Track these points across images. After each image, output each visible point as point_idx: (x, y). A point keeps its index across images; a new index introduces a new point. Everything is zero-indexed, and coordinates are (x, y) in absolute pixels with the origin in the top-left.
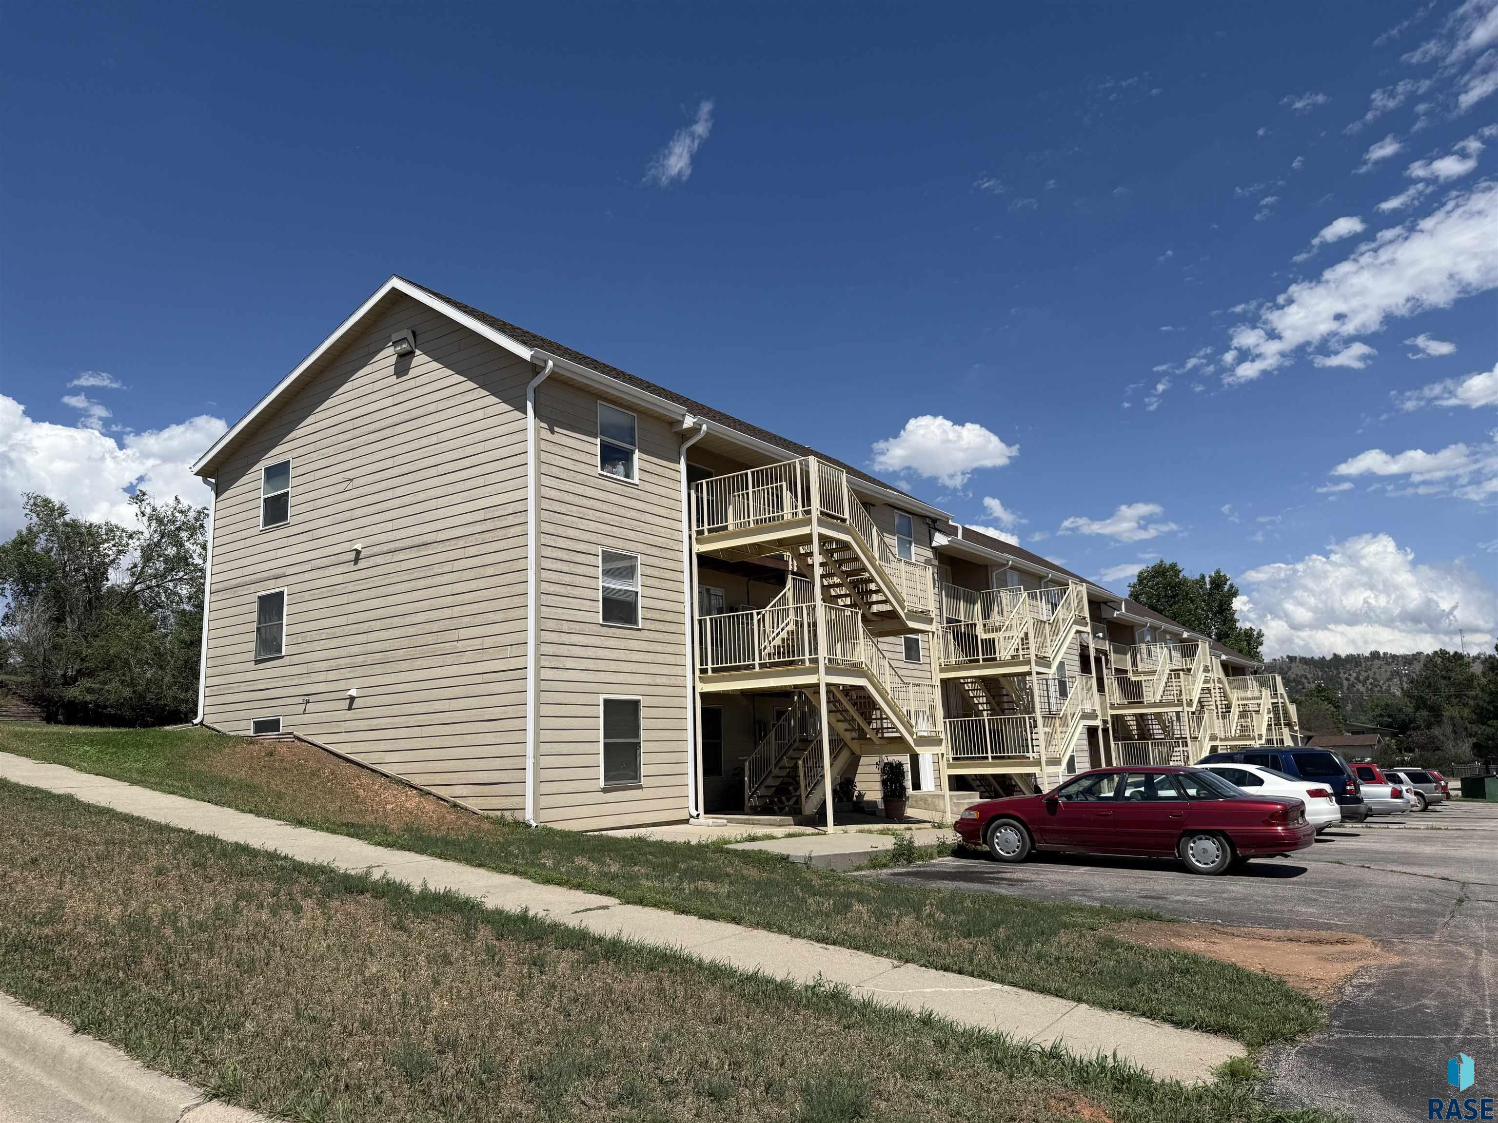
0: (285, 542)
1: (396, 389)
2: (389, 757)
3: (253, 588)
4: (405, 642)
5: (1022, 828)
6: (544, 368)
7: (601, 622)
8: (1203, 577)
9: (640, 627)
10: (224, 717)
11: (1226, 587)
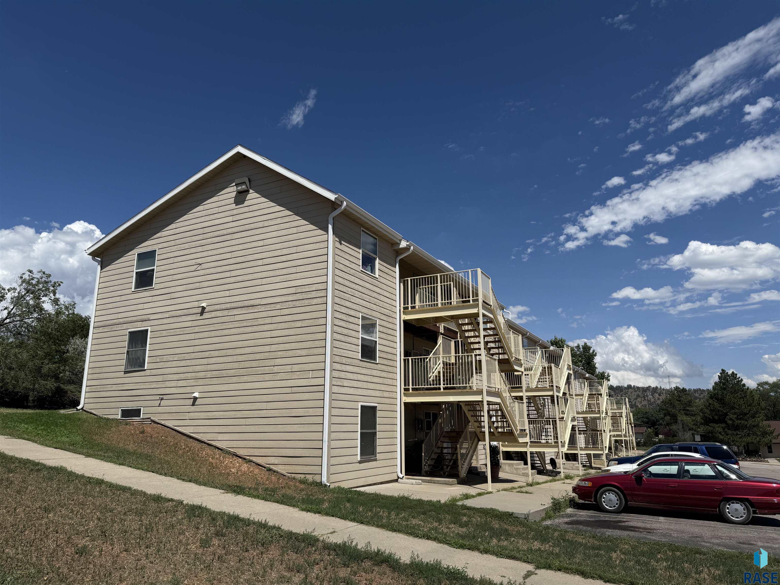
0: (150, 299)
1: (235, 212)
2: (220, 437)
3: (125, 326)
4: (236, 365)
5: (619, 492)
6: (341, 206)
7: (360, 359)
9: (377, 362)
10: (99, 406)
11: (591, 351)
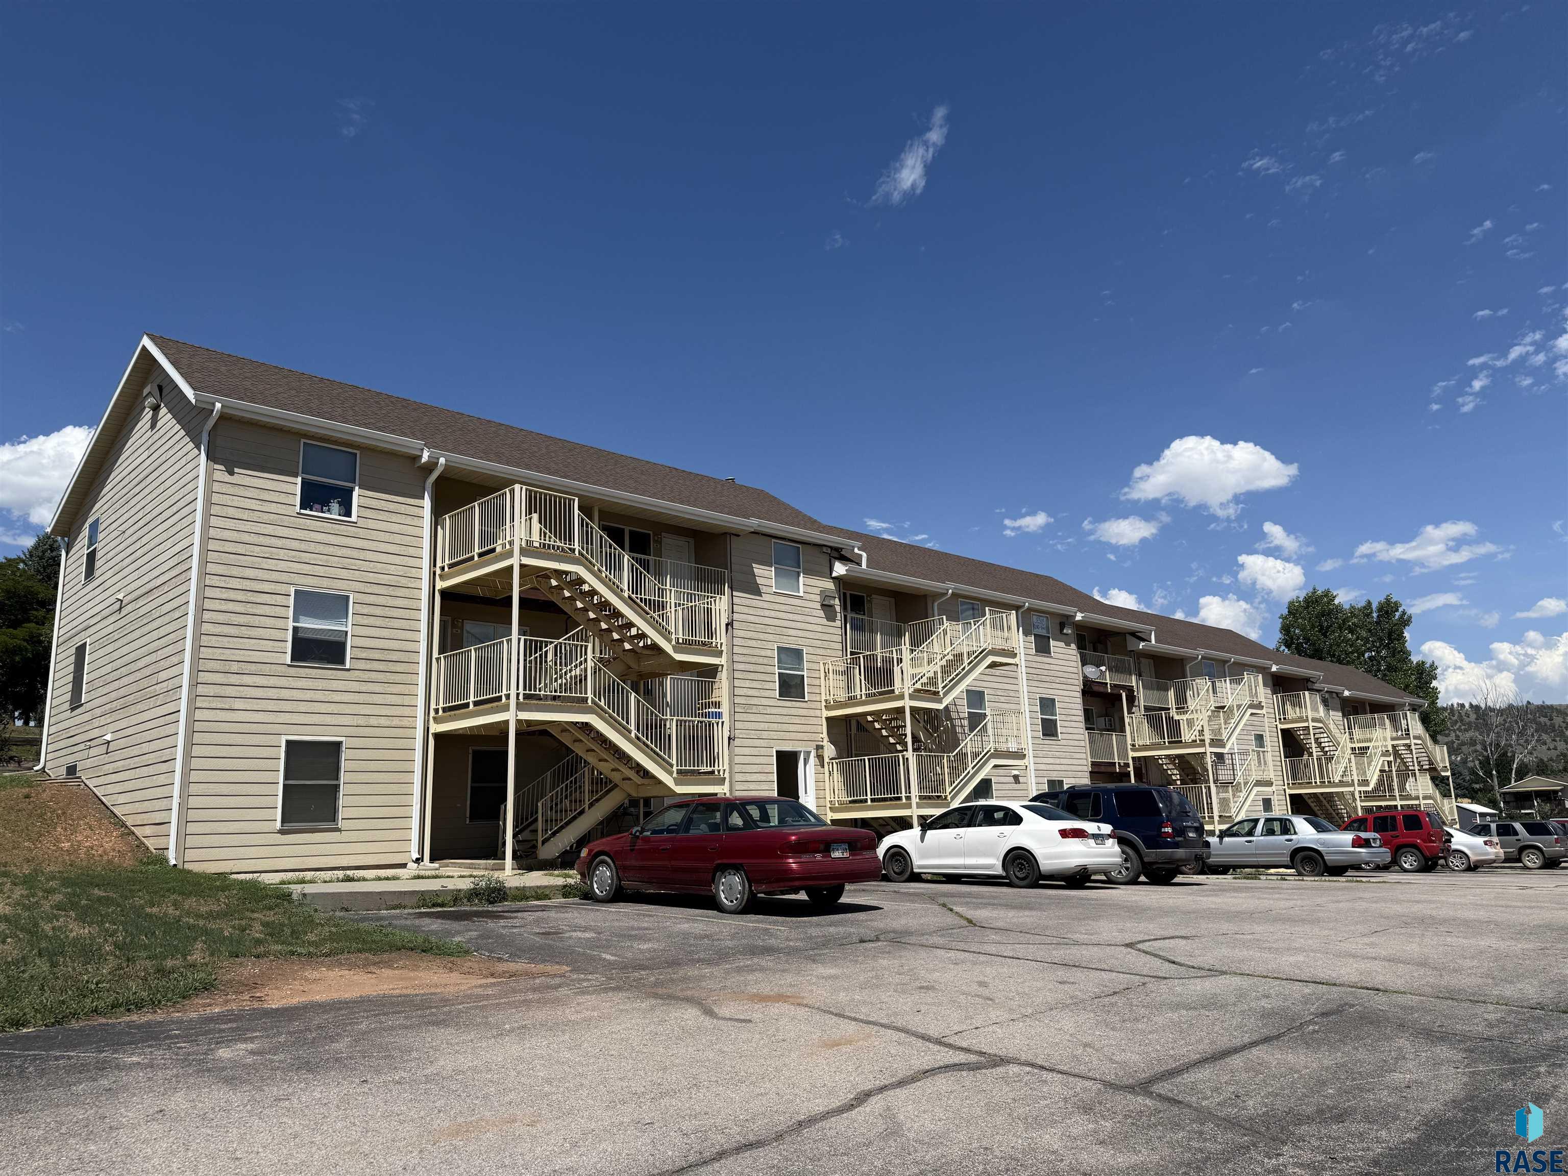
0: (91, 594)
1: (150, 442)
2: (119, 799)
3: (74, 641)
5: (612, 865)
6: (213, 411)
7: (290, 662)
8: (1369, 603)
9: (348, 667)
10: (53, 763)
11: (1398, 615)
